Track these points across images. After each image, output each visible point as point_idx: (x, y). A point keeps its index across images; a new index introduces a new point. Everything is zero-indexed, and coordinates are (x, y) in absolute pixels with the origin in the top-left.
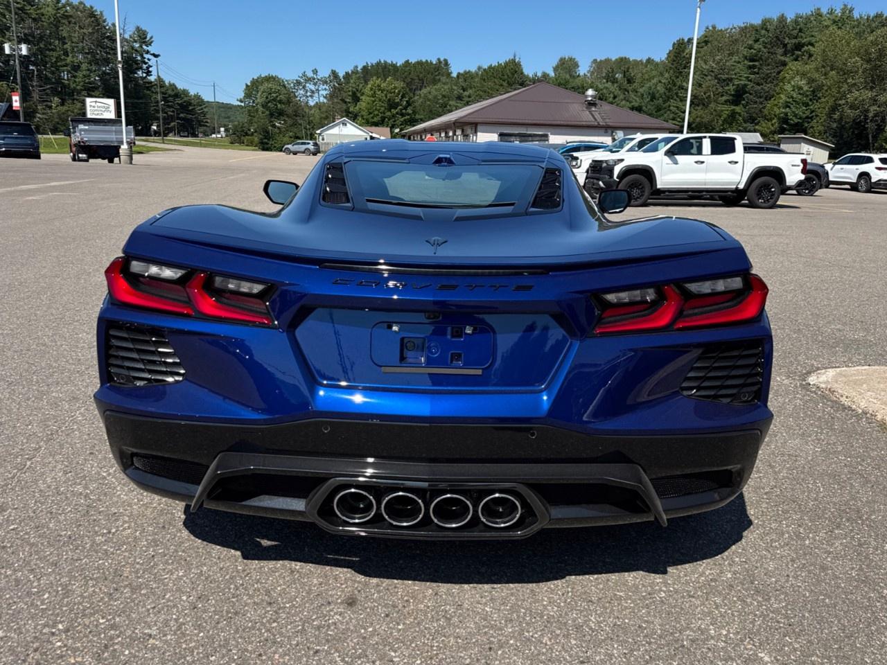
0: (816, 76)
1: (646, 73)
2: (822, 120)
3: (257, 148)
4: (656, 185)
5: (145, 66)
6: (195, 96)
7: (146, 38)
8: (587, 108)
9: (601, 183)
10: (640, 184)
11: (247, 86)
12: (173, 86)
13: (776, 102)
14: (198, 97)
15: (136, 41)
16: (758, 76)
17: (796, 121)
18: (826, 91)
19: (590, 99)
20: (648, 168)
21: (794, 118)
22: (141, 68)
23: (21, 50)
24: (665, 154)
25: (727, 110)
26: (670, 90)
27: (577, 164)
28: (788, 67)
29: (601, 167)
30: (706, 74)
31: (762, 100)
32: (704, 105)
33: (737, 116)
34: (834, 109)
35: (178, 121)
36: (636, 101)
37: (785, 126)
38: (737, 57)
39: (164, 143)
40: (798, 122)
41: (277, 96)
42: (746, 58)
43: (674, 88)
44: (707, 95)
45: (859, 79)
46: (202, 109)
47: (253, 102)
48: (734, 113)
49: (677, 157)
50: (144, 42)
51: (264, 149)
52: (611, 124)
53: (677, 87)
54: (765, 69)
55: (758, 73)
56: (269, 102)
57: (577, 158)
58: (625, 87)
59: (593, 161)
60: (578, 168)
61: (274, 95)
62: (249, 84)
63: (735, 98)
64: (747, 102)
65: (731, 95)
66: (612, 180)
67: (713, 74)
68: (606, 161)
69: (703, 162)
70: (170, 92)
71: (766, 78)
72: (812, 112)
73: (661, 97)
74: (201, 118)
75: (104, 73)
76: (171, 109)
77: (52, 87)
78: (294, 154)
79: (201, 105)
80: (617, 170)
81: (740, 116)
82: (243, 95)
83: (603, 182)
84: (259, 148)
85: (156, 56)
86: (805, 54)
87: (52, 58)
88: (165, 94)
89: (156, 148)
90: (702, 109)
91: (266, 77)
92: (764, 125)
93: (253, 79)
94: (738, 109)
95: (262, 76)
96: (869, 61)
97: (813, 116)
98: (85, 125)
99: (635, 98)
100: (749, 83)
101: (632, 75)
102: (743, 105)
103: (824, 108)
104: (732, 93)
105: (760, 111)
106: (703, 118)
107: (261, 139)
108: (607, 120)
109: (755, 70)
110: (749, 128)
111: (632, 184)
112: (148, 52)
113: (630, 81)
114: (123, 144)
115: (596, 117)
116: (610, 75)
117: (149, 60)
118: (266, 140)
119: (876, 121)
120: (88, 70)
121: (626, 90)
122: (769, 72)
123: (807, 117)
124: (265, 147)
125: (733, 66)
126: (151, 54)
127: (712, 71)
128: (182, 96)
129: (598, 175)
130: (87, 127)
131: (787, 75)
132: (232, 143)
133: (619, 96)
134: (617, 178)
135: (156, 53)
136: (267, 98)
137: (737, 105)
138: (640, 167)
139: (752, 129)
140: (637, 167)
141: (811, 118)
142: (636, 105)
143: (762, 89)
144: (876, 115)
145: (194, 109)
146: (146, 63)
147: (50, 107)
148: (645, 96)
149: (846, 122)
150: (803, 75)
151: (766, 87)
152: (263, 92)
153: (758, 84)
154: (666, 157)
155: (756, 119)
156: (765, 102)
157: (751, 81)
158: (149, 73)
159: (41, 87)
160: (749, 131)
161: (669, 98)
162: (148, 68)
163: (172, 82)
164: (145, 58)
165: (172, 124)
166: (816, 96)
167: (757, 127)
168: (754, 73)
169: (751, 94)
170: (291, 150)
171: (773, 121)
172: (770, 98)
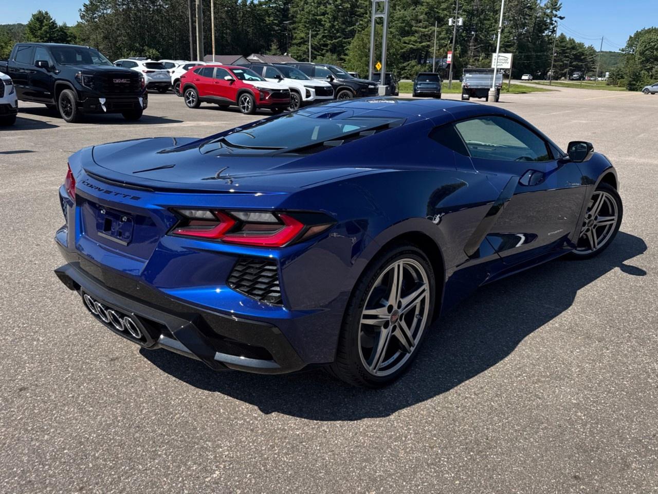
3: (625, 88)
5: (551, 27)
6: (589, 48)
7: (556, 5)
11: (631, 37)
12: (572, 41)
14: (591, 48)
15: (548, 8)
22: (549, 28)
23: (458, 22)
35: (570, 68)
39: (550, 85)
41: (655, 45)
46: (593, 58)
47: (633, 51)
50: (555, 8)
51: (631, 90)
56: (647, 50)
61: (653, 44)
62: (633, 36)
70: (569, 46)
74: (590, 65)
75: (520, 34)
76: (567, 59)
77: (481, 46)
78: (652, 94)
79: (592, 55)
82: (626, 45)
84: (627, 89)
85: (561, 18)
87: (486, 25)
88: (564, 47)
89: (542, 89)
91: (649, 29)
93: (637, 31)
95: (646, 29)
98: (470, 74)
107: (630, 82)
112: (556, 16)
114: (492, 87)
117: (556, 21)
118: (634, 82)
120: (509, 32)
124: (632, 88)
126: (558, 17)
128: (578, 48)
130: (471, 76)
132: (608, 85)
135: (562, 16)
136: (645, 47)
145: (585, 58)
146: (552, 24)
147: (478, 60)
152: (643, 42)
158: (554, 31)
159: (475, 46)
162: (554, 28)
163: (571, 38)
164: (553, 21)
165: (565, 70)
170: (650, 90)
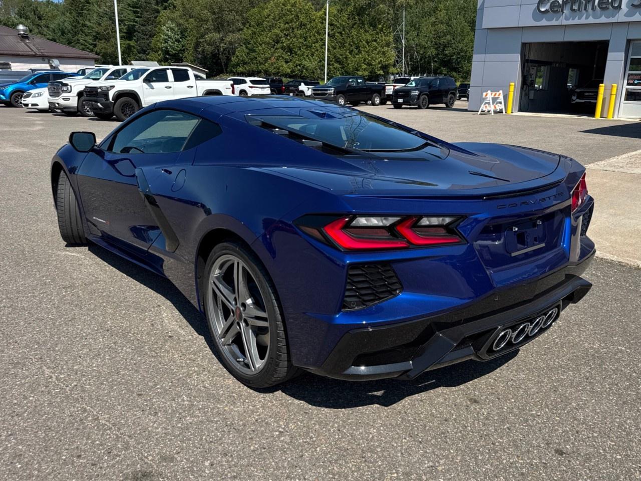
0: (181, 21)
1: (49, 12)
2: (191, 53)
4: (142, 105)
8: (21, 40)
9: (99, 104)
10: (131, 104)
13: (158, 39)
16: (141, 19)
17: (174, 52)
18: (190, 32)
19: (22, 32)
20: (134, 93)
21: (172, 50)
24: (144, 82)
25: (124, 44)
26: (75, 27)
27: (68, 89)
28: (161, 14)
29: (97, 92)
30: (102, 15)
31: (148, 37)
32: (106, 39)
33: (132, 49)
34: (197, 45)
36: (49, 34)
37: (167, 56)
38: (123, 5)
40: (176, 53)
42: (129, 5)
43: (78, 26)
44: (107, 32)
45: (210, 25)
48: (130, 46)
49: (153, 84)
52: (46, 54)
53: (80, 25)
54: (146, 15)
55: (141, 17)
57: (66, 85)
58: (37, 23)
59: (86, 87)
60: (70, 92)
63: (128, 35)
64: (138, 38)
65: (124, 32)
66: (108, 102)
67: (107, 16)
68: (100, 87)
69: (170, 87)
71: (148, 21)
72: (183, 46)
73: (69, 32)
80: (111, 94)
81: (134, 48)
83: (101, 104)
86: (171, 5)
90: (105, 42)
92: (153, 55)
94: (132, 43)
96: (214, 13)
97: (184, 49)
99: (47, 32)
100: (136, 24)
101: (41, 13)
102: (135, 40)
103: (191, 44)
104: (125, 31)
105: (148, 45)
106: (107, 49)
108: (42, 51)
109: (139, 15)
110: (143, 57)
111: (125, 104)
113: (40, 18)
115: (32, 48)
116: (22, 12)
119: (225, 54)
121: (38, 25)
122: (149, 16)
123: (180, 50)
125: (122, 10)
127: (106, 14)
129: (95, 98)
131: (162, 20)
133: (34, 30)
134: (113, 100)
137: (130, 40)
138: (128, 91)
139: (145, 58)
140: (126, 92)
141: (184, 50)
142: (51, 37)
143: (146, 29)
144: (224, 50)
148: (56, 31)
149: (207, 54)
150: (172, 20)
151: (149, 28)
153: (143, 25)
154: (144, 84)
155: (146, 51)
156: (150, 38)
157: (136, 22)
160: (144, 60)
161: (76, 33)
166: (184, 35)
167: (148, 57)
168: (138, 17)
169: (139, 32)
171: (159, 53)
172: (153, 37)
